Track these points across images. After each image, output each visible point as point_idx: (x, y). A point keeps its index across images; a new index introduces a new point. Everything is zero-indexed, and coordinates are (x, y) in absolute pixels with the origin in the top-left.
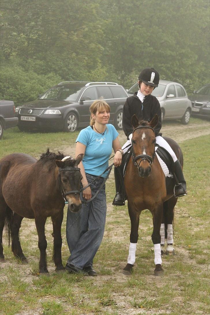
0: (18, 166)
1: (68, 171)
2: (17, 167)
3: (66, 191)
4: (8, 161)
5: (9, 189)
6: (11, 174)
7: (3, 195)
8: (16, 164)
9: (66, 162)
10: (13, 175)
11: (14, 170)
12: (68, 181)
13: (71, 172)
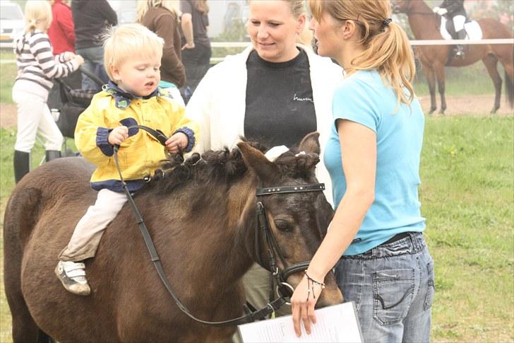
0: (68, 207)
1: (296, 195)
2: (63, 210)
3: (286, 260)
4: (37, 190)
5: (42, 283)
6: (47, 234)
7: (25, 296)
8: (60, 202)
9: (282, 164)
10: (51, 236)
11: (54, 219)
12: (297, 229)
13: (305, 197)
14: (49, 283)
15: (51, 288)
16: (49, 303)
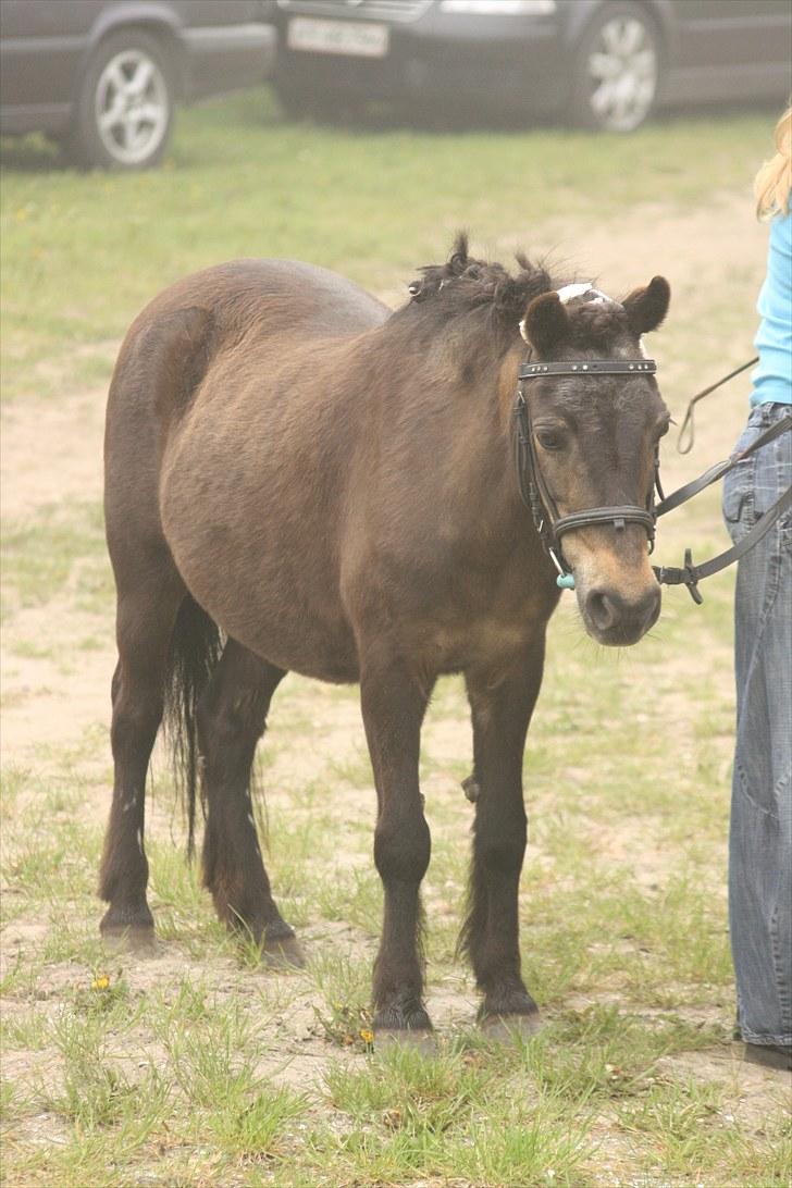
1: (574, 380)
2: (259, 348)
3: (560, 506)
4: (203, 311)
6: (223, 395)
11: (240, 366)
12: (574, 445)
13: (594, 386)
14: (219, 487)
15: (220, 497)
16: (214, 528)
